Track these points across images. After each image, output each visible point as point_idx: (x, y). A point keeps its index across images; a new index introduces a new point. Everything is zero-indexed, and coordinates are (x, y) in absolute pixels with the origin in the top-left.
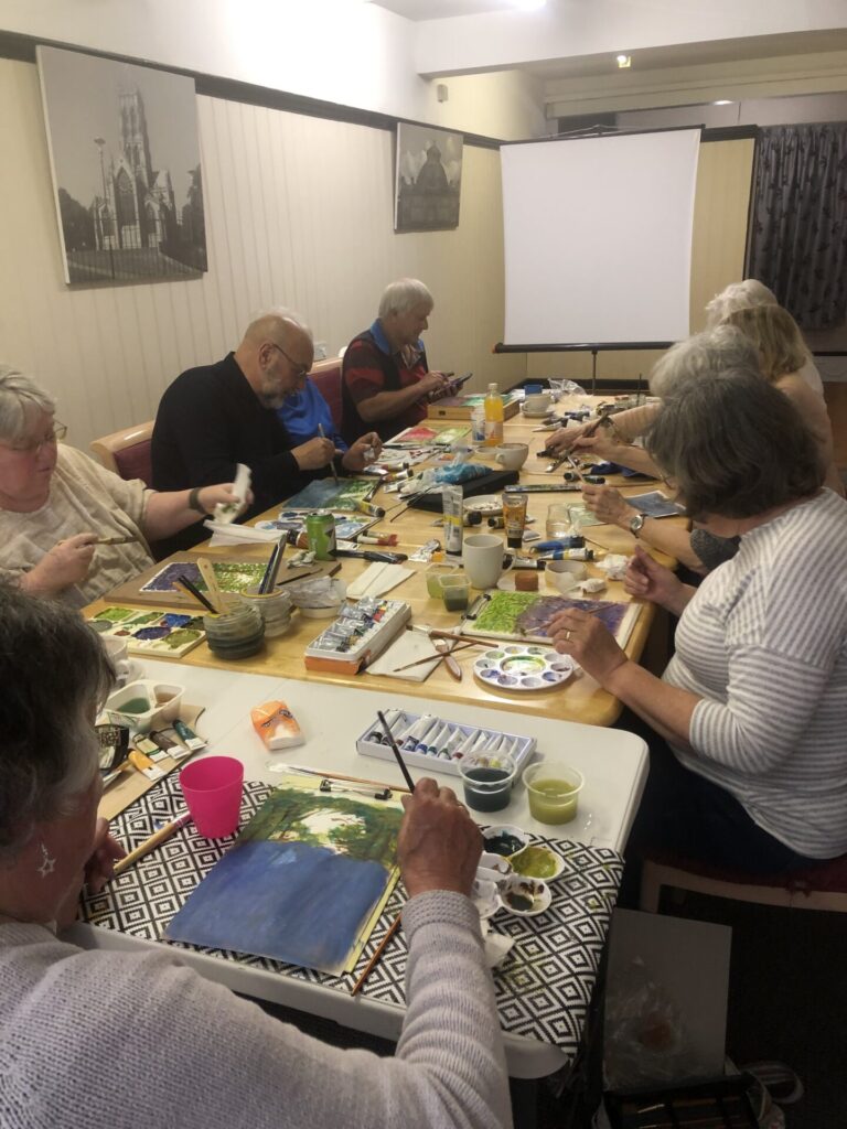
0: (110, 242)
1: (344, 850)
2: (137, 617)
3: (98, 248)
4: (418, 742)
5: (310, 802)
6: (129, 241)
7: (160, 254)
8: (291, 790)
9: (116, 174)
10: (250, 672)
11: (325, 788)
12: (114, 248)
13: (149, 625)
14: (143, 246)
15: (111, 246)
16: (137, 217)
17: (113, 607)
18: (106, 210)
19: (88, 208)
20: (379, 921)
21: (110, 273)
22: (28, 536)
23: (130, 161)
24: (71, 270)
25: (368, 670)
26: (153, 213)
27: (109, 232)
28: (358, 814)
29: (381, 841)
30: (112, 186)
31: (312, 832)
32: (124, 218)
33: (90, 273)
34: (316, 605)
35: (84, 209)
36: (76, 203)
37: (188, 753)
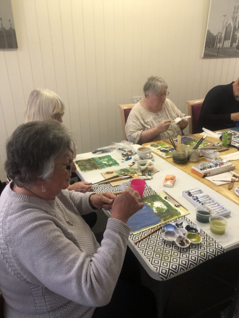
0: (220, 45)
1: (156, 212)
2: (166, 147)
3: (215, 47)
4: (198, 198)
5: (160, 199)
6: (226, 45)
7: (235, 49)
8: (159, 195)
9: (227, 25)
10: (178, 167)
11: (166, 198)
12: (220, 47)
13: (166, 149)
14: (230, 46)
15: (219, 46)
16: (231, 38)
17: (162, 143)
18: (221, 36)
19: (215, 36)
20: (149, 229)
21: (217, 54)
22: (153, 118)
23: (233, 21)
24: (205, 53)
25: (206, 177)
26: (237, 37)
27: (220, 42)
28: (167, 207)
29: (166, 214)
30: (225, 29)
31: (154, 205)
32: (226, 39)
33: (210, 54)
34: (208, 157)
35: (214, 36)
36: (212, 34)
37: (146, 178)
